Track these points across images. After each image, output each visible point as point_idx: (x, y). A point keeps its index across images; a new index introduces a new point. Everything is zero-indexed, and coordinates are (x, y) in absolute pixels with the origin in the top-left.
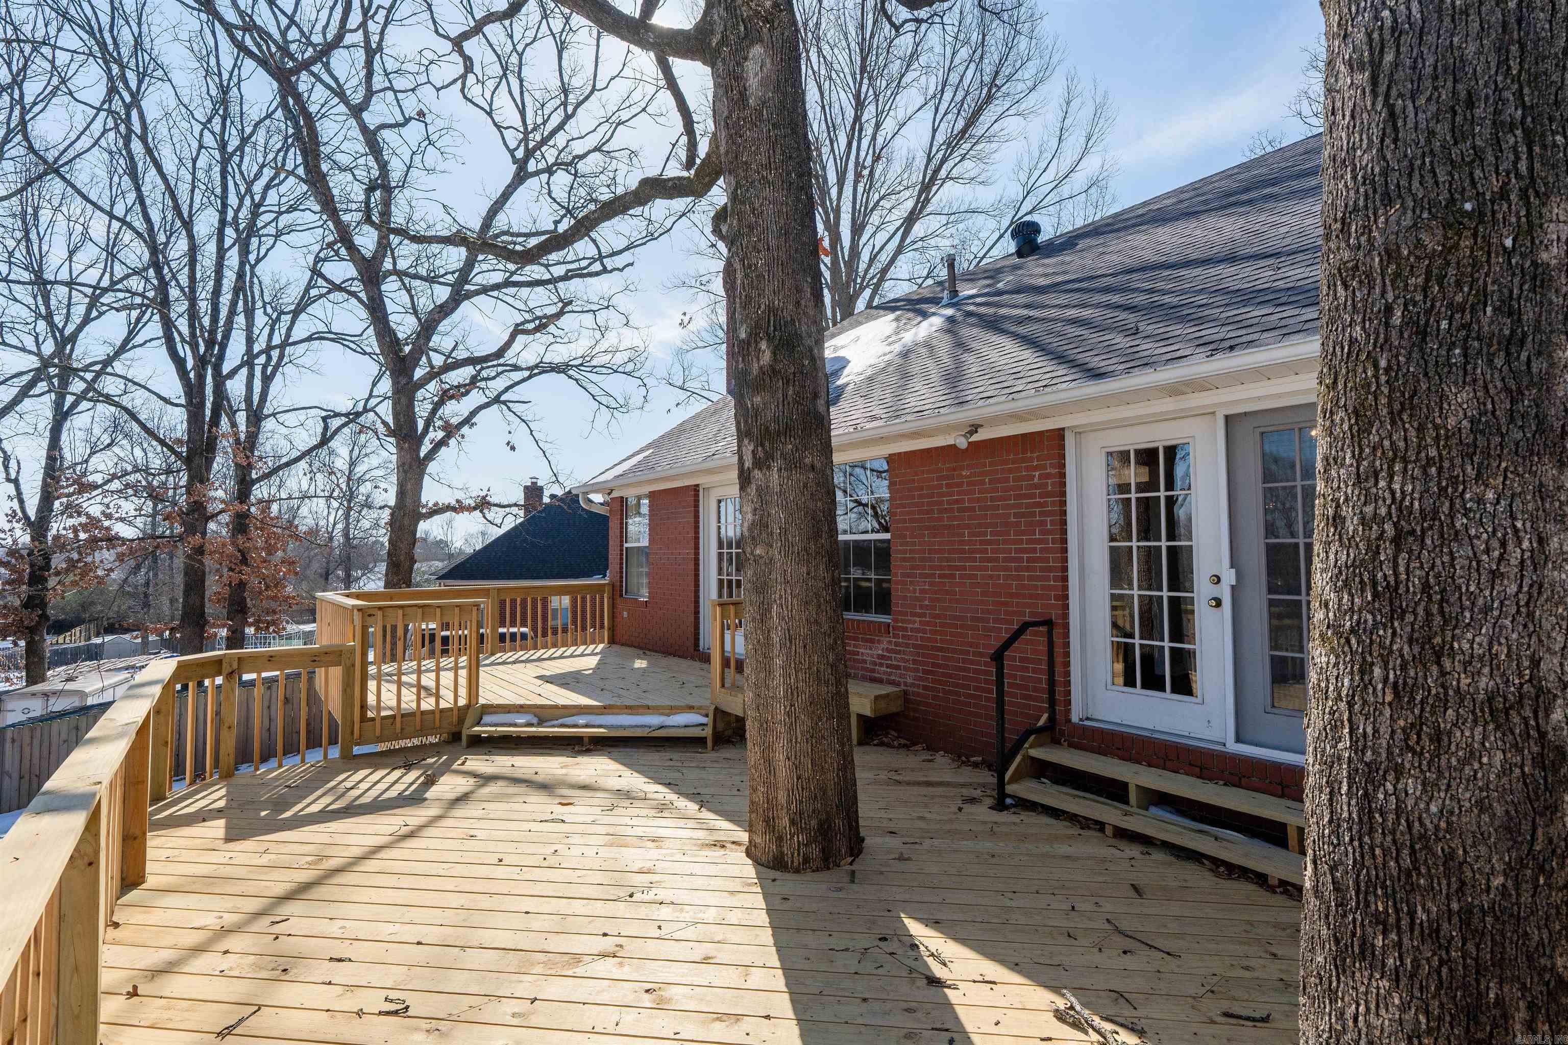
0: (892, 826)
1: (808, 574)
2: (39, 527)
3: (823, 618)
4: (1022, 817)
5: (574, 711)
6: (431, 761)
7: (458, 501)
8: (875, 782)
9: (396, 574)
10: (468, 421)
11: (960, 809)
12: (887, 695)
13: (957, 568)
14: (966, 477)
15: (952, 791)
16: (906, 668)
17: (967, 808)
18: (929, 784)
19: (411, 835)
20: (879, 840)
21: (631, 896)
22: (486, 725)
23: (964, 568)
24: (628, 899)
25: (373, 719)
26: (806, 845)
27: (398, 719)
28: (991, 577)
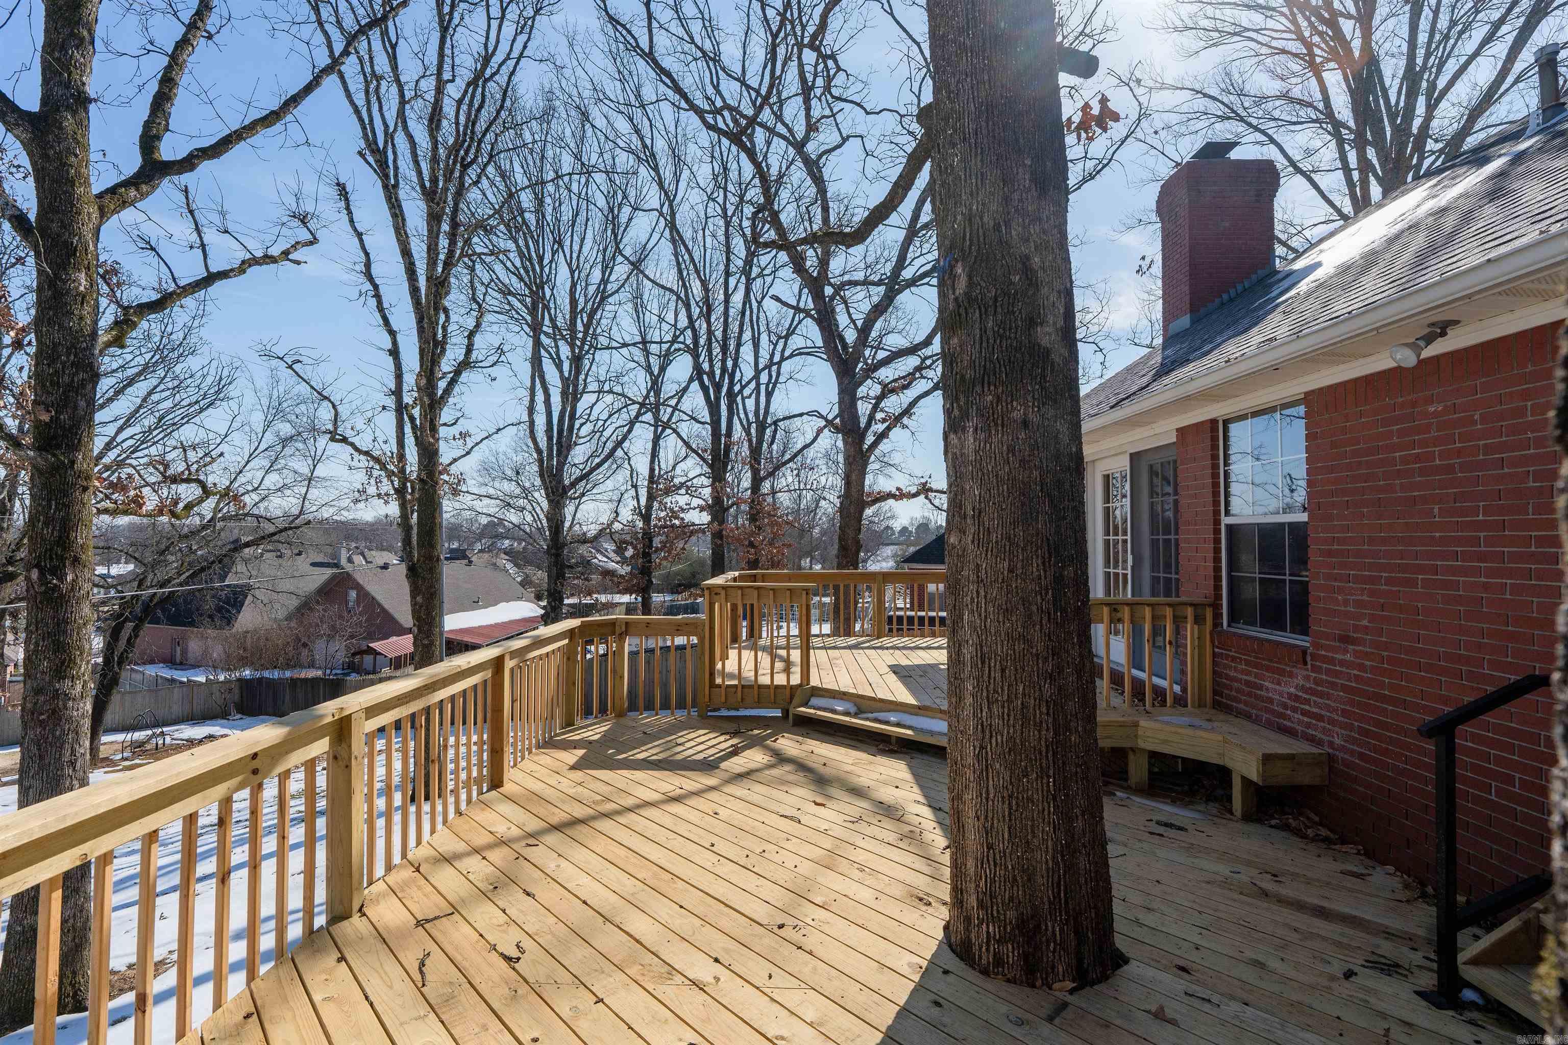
0: (1192, 957)
1: (1011, 571)
2: (646, 518)
3: (1036, 634)
4: (1483, 1036)
5: (892, 707)
6: (756, 732)
7: (898, 489)
8: (1226, 884)
9: (845, 557)
10: (907, 411)
11: (1349, 974)
12: (1291, 757)
13: (1420, 569)
14: (1435, 414)
15: (1358, 937)
16: (1332, 722)
17: (1368, 979)
18: (1321, 913)
19: (677, 799)
20: (1150, 973)
21: (781, 927)
22: (810, 707)
23: (1435, 570)
24: (776, 930)
25: (719, 686)
26: (998, 942)
27: (740, 689)
28: (1486, 587)
